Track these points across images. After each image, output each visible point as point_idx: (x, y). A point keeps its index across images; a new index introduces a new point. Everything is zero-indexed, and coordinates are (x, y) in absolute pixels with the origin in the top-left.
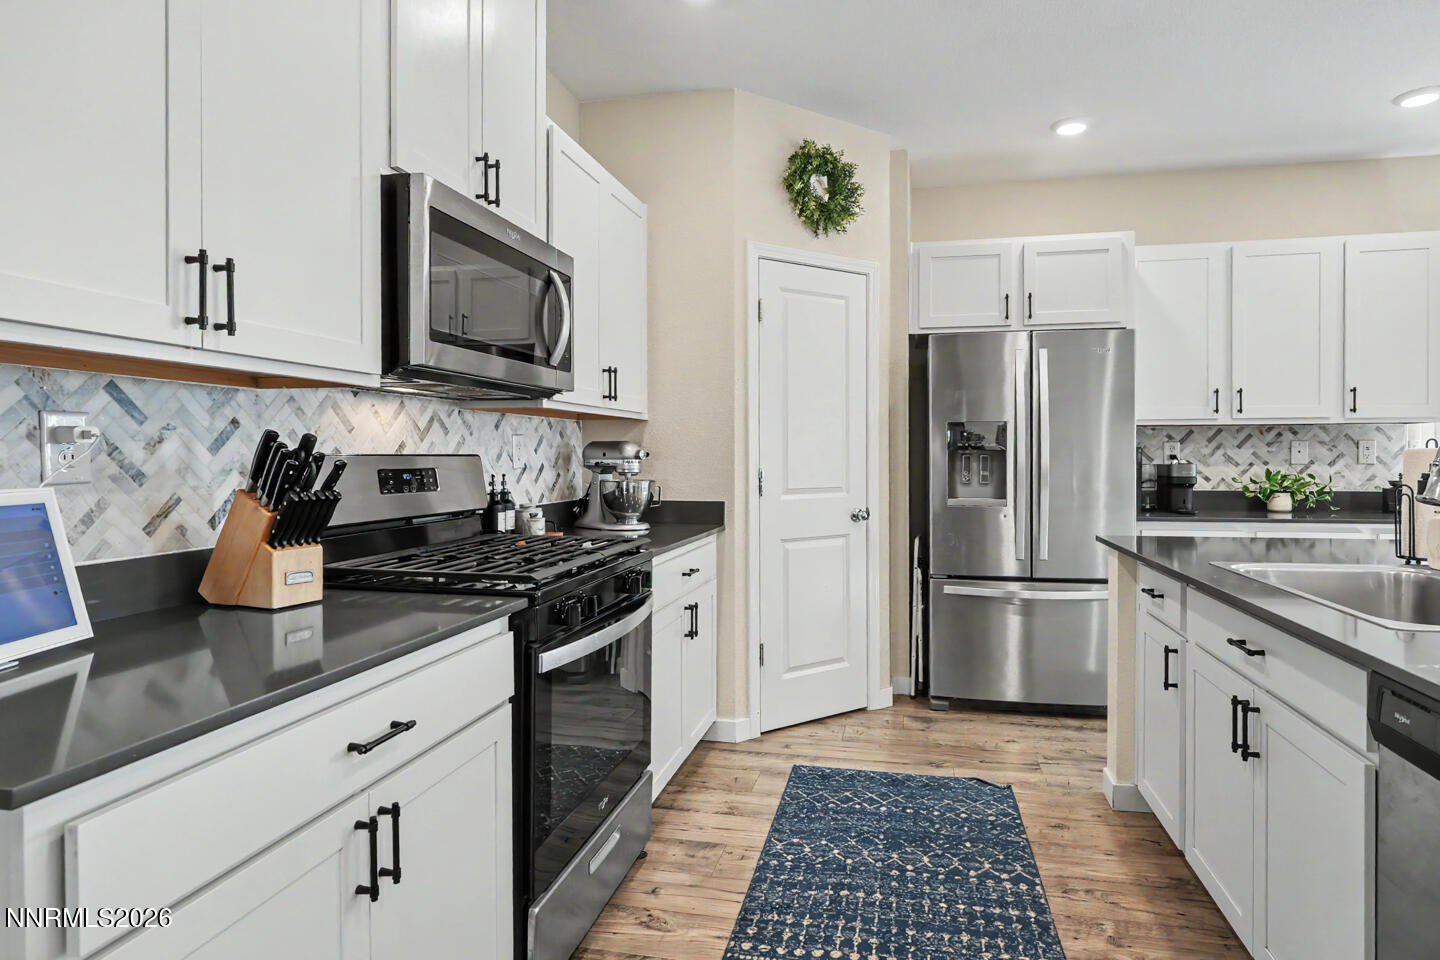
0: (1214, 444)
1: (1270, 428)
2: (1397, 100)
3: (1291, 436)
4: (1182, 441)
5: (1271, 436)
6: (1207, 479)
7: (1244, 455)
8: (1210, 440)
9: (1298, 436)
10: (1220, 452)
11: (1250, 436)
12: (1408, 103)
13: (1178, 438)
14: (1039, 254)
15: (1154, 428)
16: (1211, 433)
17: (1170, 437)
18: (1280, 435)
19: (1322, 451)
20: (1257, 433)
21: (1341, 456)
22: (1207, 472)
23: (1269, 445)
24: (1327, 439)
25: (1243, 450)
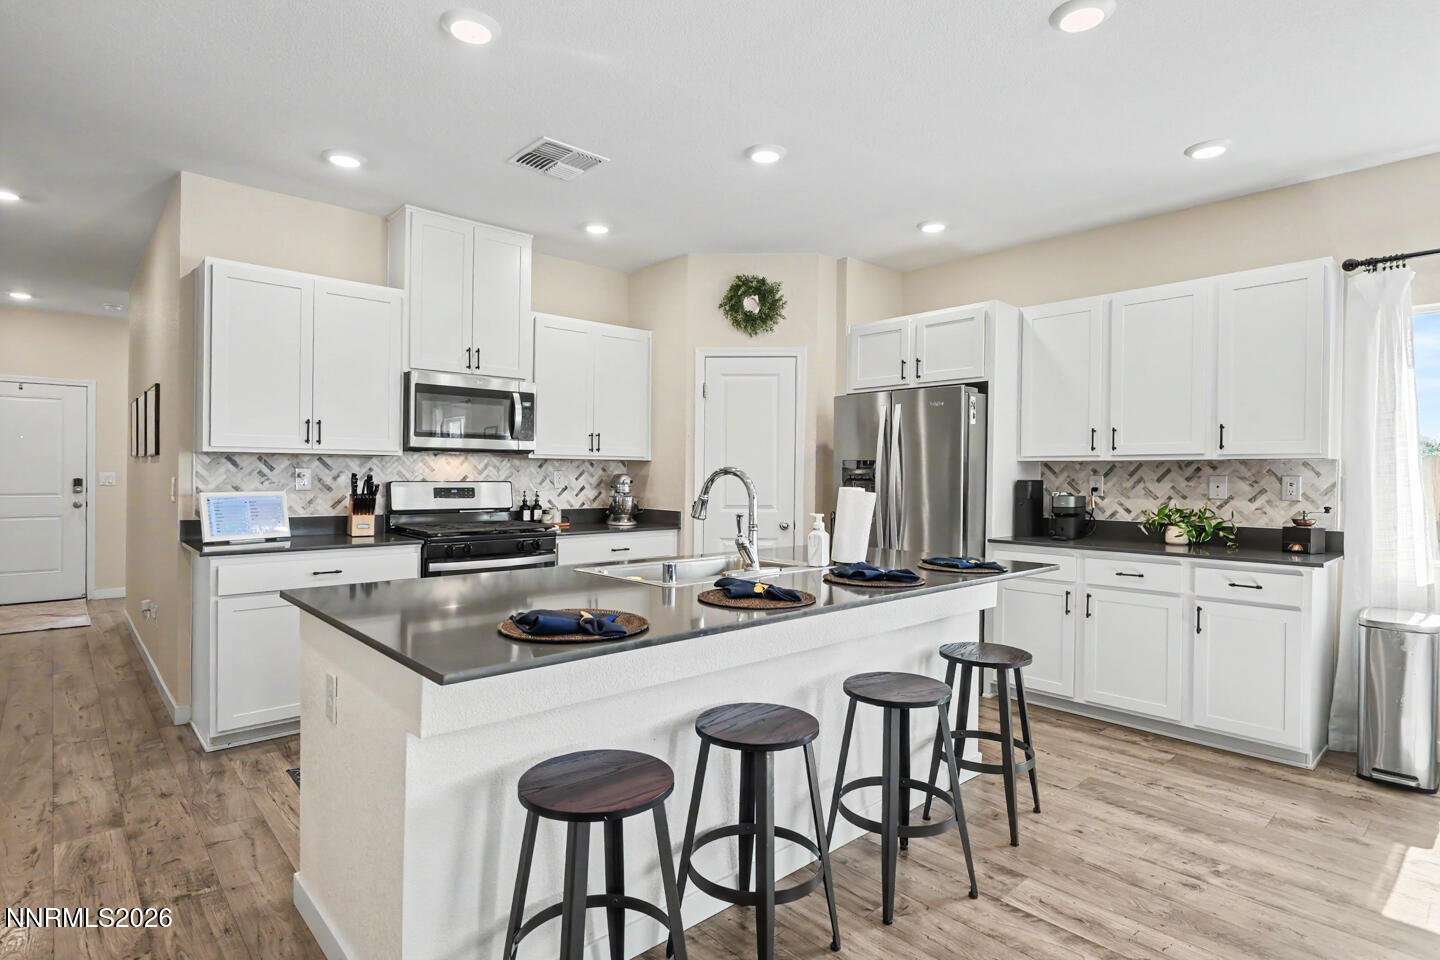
0: (1136, 477)
1: (1189, 463)
2: (1188, 152)
3: (1210, 471)
4: (1106, 475)
5: (1190, 471)
6: (1128, 511)
7: (1163, 489)
8: (1131, 474)
9: (1218, 471)
10: (1141, 485)
11: (1168, 471)
12: (1198, 155)
13: (1103, 472)
14: (927, 326)
15: (1081, 463)
16: (1132, 468)
17: (1095, 472)
18: (1198, 469)
19: (1244, 487)
20: (1176, 468)
21: (1263, 491)
22: (1128, 504)
23: (1188, 479)
24: (1248, 474)
25: (1162, 483)
